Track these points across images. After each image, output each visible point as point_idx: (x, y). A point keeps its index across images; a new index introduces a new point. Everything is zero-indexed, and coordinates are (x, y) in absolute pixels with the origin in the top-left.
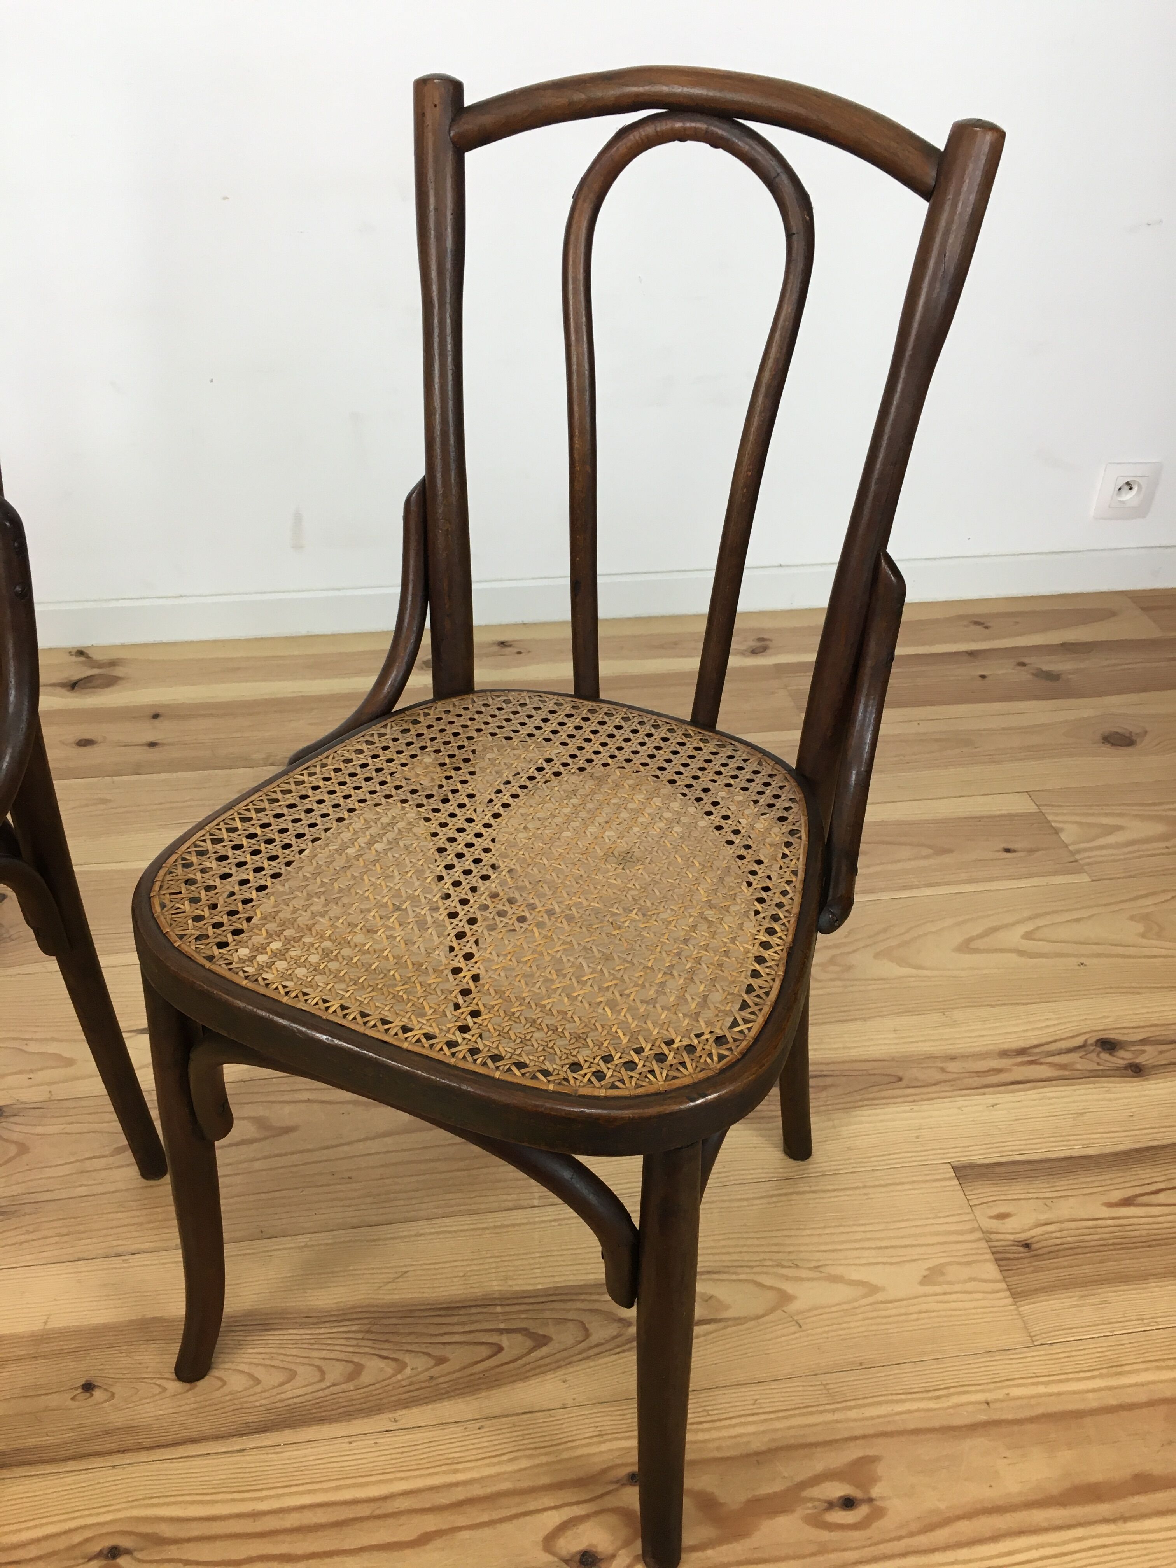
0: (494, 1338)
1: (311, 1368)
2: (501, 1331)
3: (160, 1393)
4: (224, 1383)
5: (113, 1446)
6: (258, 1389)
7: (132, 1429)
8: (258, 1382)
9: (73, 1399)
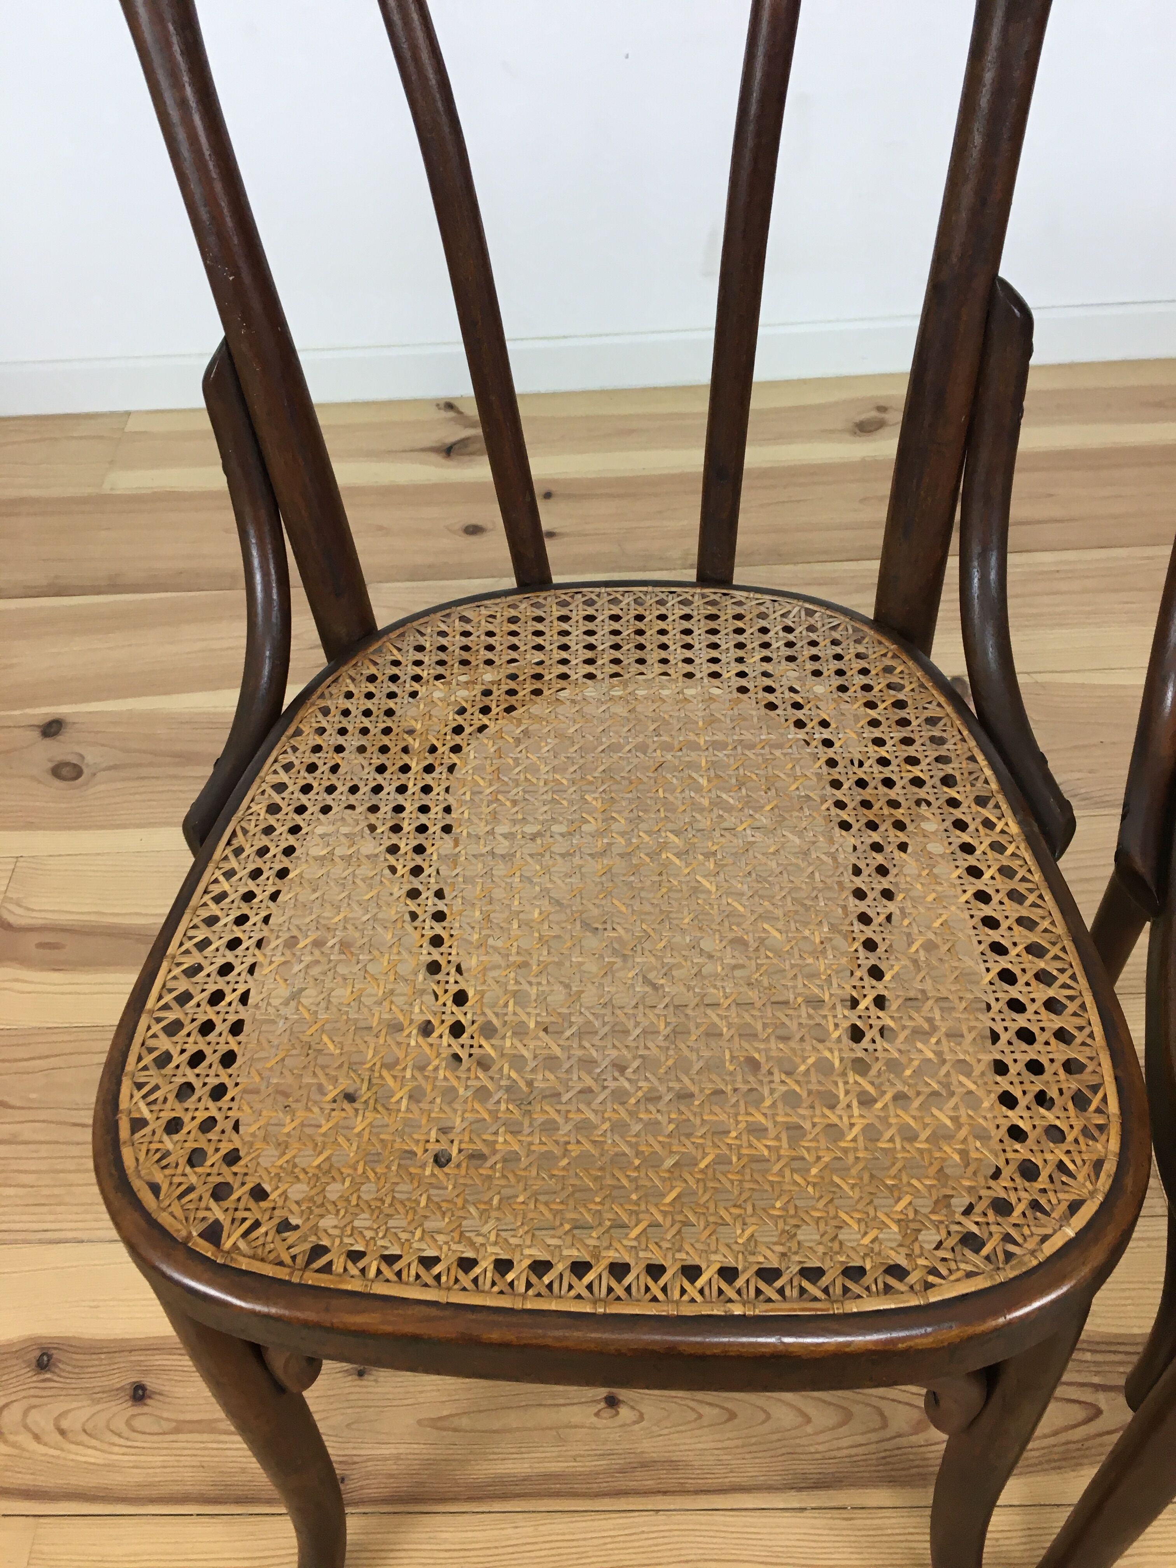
0: (1087, 1396)
1: (869, 1409)
2: (1097, 1387)
3: (696, 1420)
4: (768, 1417)
5: (650, 1484)
6: (809, 1429)
7: (673, 1465)
8: (809, 1420)
9: (597, 1414)
